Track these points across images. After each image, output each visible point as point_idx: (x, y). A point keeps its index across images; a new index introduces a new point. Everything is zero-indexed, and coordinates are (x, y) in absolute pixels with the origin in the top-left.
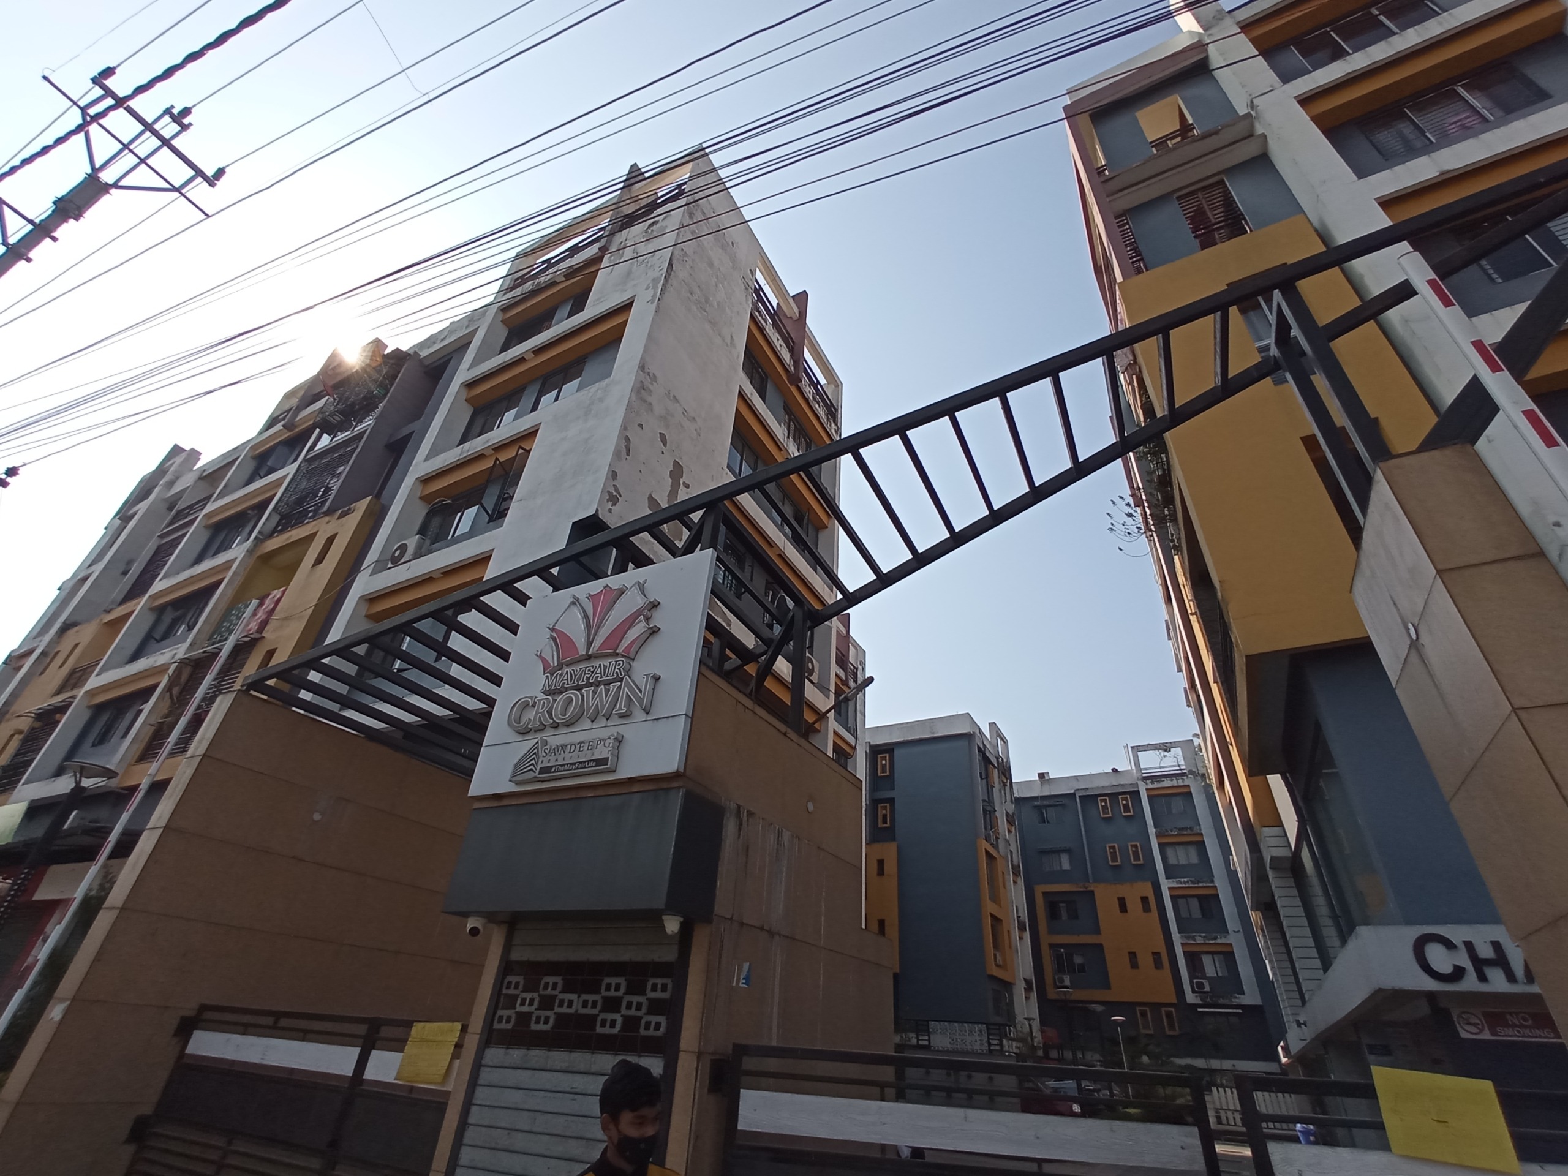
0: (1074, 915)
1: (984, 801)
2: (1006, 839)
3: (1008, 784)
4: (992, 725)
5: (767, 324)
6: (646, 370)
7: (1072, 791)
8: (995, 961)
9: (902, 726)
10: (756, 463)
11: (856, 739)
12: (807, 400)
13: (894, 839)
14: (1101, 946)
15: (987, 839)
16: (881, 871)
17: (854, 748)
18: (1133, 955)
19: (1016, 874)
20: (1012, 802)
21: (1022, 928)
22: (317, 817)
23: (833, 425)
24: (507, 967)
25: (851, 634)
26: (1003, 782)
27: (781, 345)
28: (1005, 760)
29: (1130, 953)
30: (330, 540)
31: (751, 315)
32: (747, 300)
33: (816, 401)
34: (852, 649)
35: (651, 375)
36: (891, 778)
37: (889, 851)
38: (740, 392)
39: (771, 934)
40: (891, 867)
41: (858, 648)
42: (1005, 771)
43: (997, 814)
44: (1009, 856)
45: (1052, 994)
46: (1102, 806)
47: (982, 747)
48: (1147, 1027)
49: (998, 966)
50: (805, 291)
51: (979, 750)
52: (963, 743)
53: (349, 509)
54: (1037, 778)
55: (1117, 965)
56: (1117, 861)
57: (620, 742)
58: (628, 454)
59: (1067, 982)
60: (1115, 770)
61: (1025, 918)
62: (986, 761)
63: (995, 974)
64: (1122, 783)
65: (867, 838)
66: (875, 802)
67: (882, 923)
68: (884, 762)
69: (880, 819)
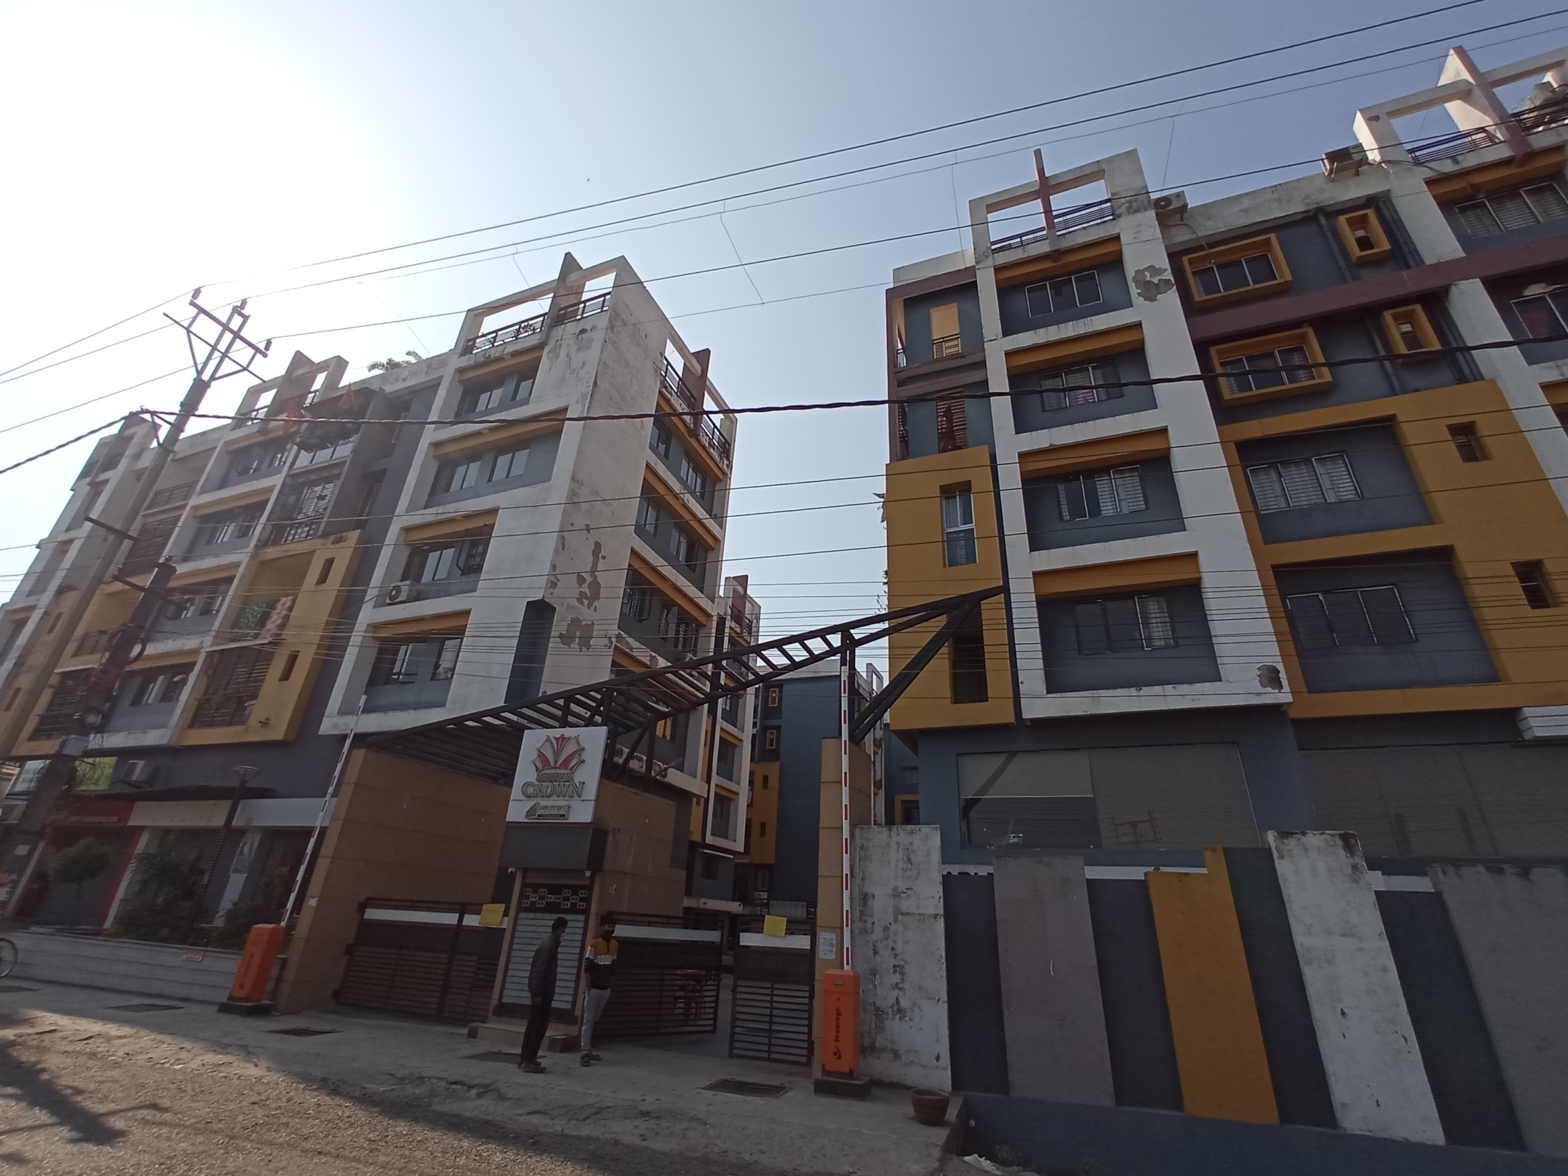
4: (869, 665)
5: (672, 395)
6: (576, 479)
10: (659, 511)
12: (703, 447)
13: (777, 760)
16: (765, 785)
19: (878, 785)
23: (726, 462)
24: (524, 885)
25: (748, 592)
27: (682, 407)
30: (329, 563)
31: (659, 391)
32: (656, 382)
34: (748, 605)
35: (580, 482)
36: (779, 708)
37: (773, 770)
38: (647, 465)
39: (625, 873)
41: (754, 604)
44: (872, 773)
50: (707, 349)
53: (341, 537)
57: (569, 807)
58: (563, 549)
62: (859, 696)
65: (756, 757)
66: (765, 729)
67: (763, 825)
68: (774, 695)
69: (768, 742)
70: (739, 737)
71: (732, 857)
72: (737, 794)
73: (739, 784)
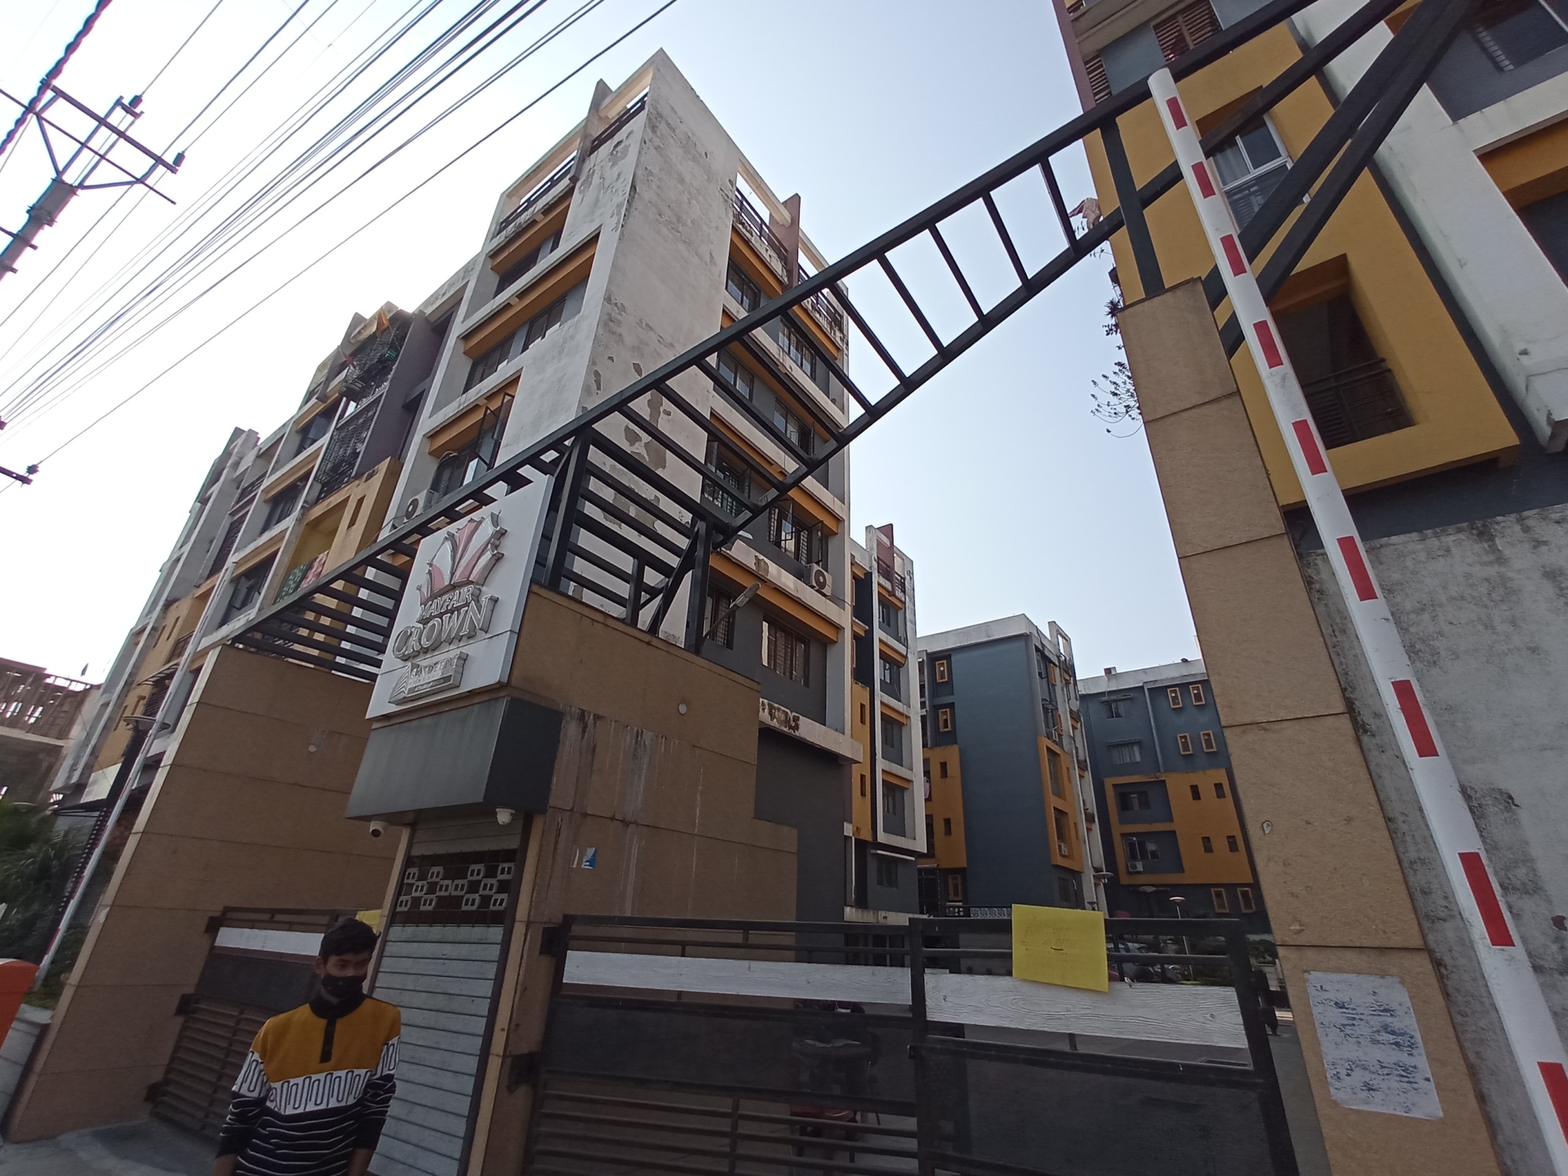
0: (1145, 803)
1: (1043, 700)
2: (1070, 736)
3: (1072, 681)
4: (1052, 624)
5: (752, 235)
6: (613, 301)
7: (1141, 685)
8: (1060, 851)
9: (958, 632)
10: (752, 381)
11: (907, 648)
13: (955, 742)
14: (1174, 832)
15: (1049, 736)
16: (944, 772)
17: (906, 657)
18: (1206, 840)
19: (1082, 766)
20: (1077, 699)
21: (1090, 819)
22: (312, 749)
23: (838, 334)
24: (409, 862)
25: (895, 544)
26: (1066, 680)
27: (770, 256)
28: (1068, 658)
29: (1203, 838)
30: (360, 502)
31: (733, 226)
32: (727, 214)
33: (816, 310)
34: (897, 561)
35: (619, 305)
36: (950, 682)
37: (951, 755)
38: (724, 311)
39: (625, 823)
40: (954, 769)
41: (904, 558)
42: (1068, 669)
43: (1061, 711)
44: (1074, 751)
45: (1125, 880)
46: (1172, 697)
47: (1040, 647)
48: (1222, 906)
49: (1063, 856)
50: (797, 194)
51: (1037, 649)
52: (1021, 644)
53: (374, 471)
54: (1103, 674)
55: (1190, 850)
56: (1189, 750)
57: (465, 660)
58: (599, 389)
59: (1140, 868)
60: (1185, 661)
61: (1093, 808)
62: (1045, 659)
63: (1060, 864)
64: (1193, 673)
65: (929, 743)
66: (935, 708)
67: (947, 822)
68: (942, 669)
69: (941, 724)
70: (906, 713)
71: (913, 859)
72: (910, 781)
73: (912, 770)
